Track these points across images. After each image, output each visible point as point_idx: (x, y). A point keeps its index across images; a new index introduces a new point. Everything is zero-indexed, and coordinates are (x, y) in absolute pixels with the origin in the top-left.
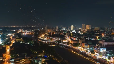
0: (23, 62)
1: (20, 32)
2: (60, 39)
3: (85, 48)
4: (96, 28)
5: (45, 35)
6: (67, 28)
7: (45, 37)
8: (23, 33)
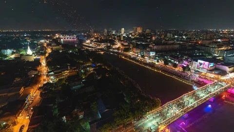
0: (66, 73)
1: (57, 37)
2: (109, 45)
3: (135, 53)
4: (148, 31)
5: (92, 41)
6: (117, 32)
7: (91, 43)
8: (62, 38)
